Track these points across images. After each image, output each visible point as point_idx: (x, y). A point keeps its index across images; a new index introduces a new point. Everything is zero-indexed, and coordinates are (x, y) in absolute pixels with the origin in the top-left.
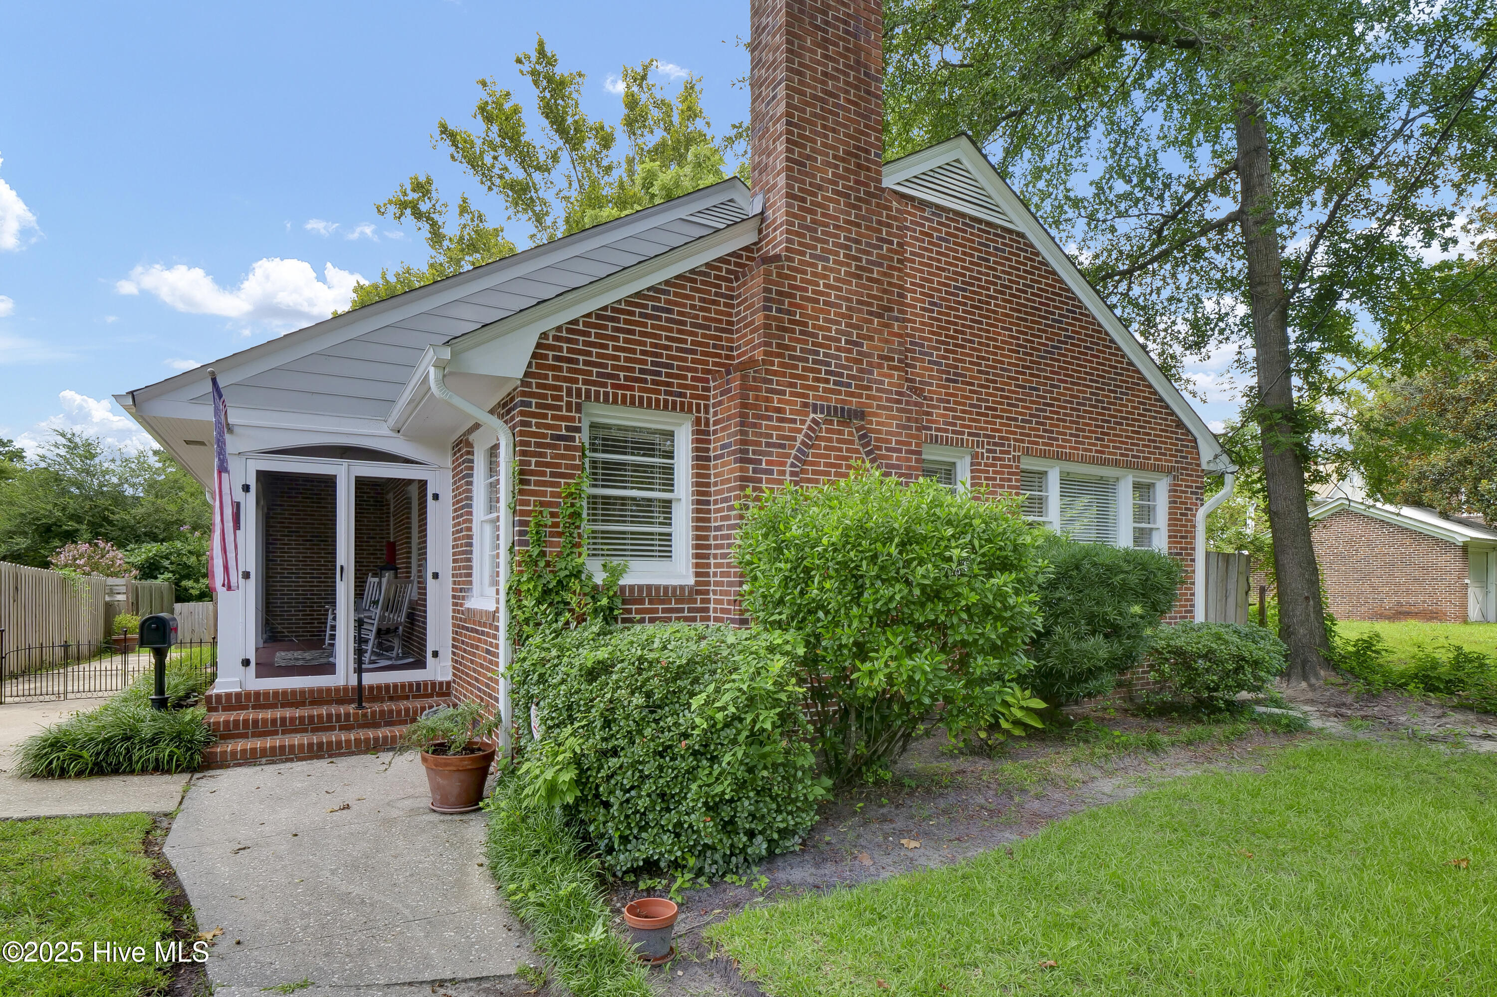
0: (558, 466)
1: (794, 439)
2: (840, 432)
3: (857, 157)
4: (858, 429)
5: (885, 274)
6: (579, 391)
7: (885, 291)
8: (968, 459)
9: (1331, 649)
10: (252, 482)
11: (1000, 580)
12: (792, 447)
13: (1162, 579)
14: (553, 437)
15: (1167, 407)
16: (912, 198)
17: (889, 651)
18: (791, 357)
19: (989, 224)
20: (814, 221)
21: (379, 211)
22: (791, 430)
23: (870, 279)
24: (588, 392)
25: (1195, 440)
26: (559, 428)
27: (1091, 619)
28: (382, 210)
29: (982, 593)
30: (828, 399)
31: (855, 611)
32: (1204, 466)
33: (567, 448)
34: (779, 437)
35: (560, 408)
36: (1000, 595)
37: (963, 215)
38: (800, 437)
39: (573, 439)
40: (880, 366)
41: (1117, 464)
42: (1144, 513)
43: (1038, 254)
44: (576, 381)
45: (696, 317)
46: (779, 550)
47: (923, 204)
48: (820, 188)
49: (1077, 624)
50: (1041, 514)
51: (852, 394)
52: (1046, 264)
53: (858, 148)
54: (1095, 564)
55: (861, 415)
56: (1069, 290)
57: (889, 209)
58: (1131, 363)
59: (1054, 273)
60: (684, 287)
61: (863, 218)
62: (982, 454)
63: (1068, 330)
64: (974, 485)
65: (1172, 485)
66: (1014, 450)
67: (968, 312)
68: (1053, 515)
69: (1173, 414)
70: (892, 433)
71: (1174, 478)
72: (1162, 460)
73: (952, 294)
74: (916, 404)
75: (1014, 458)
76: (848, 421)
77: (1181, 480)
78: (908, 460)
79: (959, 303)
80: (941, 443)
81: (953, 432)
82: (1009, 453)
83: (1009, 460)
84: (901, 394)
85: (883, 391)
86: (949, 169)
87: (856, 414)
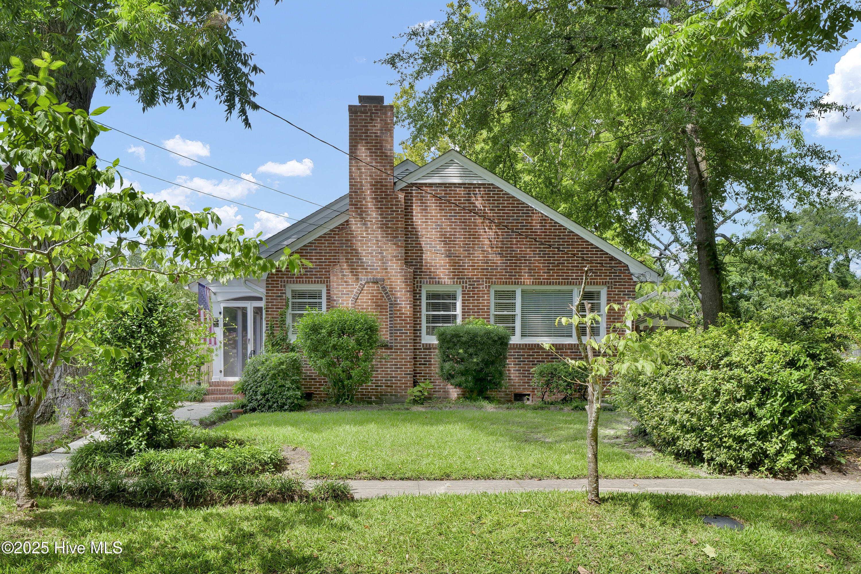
0: (278, 305)
1: (353, 291)
2: (373, 287)
3: (381, 182)
4: (381, 285)
5: (394, 224)
6: (284, 281)
7: (394, 231)
8: (461, 289)
10: (222, 311)
12: (352, 294)
14: (276, 296)
18: (352, 263)
20: (361, 211)
22: (352, 288)
23: (387, 228)
24: (287, 281)
25: (627, 266)
26: (278, 293)
30: (367, 275)
32: (635, 279)
33: (281, 299)
34: (347, 291)
35: (278, 287)
38: (356, 290)
39: (282, 296)
40: (392, 260)
44: (283, 278)
45: (326, 250)
48: (364, 198)
53: (381, 179)
55: (383, 280)
57: (396, 198)
58: (571, 232)
60: (321, 240)
61: (384, 205)
62: (466, 287)
63: (523, 223)
64: (463, 300)
65: (608, 291)
66: (486, 283)
67: (458, 225)
68: (518, 311)
69: (607, 254)
70: (398, 285)
71: (608, 288)
72: (597, 279)
73: (448, 219)
74: (409, 272)
75: (486, 286)
76: (376, 283)
77: (615, 288)
78: (405, 295)
79: (453, 222)
80: (441, 284)
81: (448, 278)
82: (483, 284)
83: (483, 288)
84: (402, 269)
85: (393, 269)
86: (447, 165)
87: (380, 279)
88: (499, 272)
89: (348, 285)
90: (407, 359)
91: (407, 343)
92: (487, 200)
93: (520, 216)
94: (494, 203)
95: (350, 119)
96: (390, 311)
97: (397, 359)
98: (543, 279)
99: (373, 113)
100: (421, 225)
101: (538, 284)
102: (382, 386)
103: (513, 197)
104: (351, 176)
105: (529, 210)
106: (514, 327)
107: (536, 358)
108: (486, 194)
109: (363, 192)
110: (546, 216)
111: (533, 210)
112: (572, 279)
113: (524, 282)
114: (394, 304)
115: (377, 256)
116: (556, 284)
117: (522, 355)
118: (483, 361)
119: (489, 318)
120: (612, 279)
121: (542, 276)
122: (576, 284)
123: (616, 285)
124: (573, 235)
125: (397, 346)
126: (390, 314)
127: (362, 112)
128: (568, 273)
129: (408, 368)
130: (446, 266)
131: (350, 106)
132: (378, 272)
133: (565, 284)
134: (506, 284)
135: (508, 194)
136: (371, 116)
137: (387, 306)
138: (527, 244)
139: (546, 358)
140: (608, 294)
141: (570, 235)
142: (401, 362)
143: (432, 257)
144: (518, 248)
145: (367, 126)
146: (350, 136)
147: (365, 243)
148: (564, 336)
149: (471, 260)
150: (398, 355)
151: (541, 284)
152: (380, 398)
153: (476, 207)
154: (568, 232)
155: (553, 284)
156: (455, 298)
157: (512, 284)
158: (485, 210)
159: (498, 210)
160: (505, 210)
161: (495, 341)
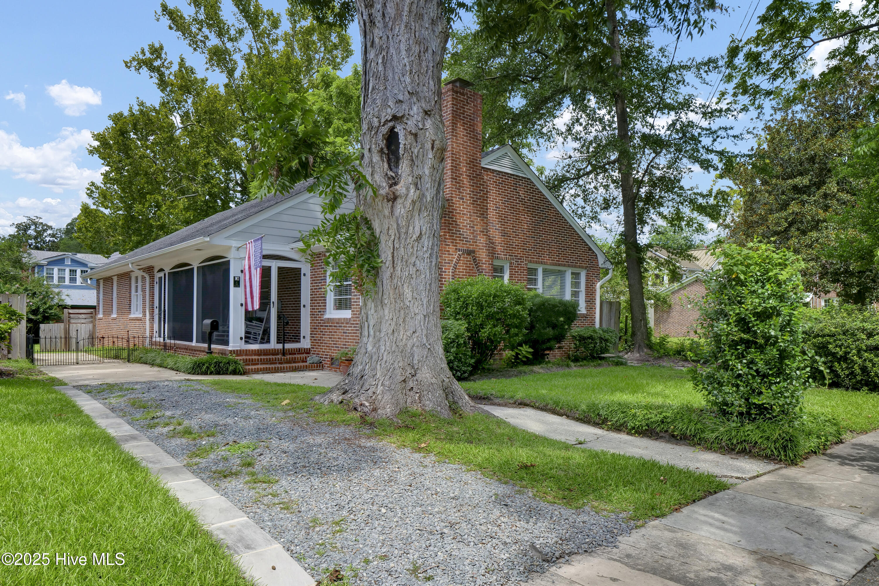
1: (453, 261)
2: (467, 258)
3: (473, 162)
4: (473, 257)
5: (482, 202)
7: (482, 208)
8: (508, 264)
9: (650, 341)
11: (518, 307)
12: (452, 263)
13: (571, 309)
15: (585, 242)
16: (490, 169)
17: (489, 326)
18: (452, 233)
19: (517, 176)
20: (459, 186)
21: (126, 66)
22: (452, 258)
23: (477, 204)
25: (596, 255)
27: (548, 322)
28: (129, 65)
29: (514, 311)
30: (463, 247)
31: (481, 315)
32: (600, 266)
34: (449, 260)
36: (518, 311)
37: (508, 174)
38: (455, 260)
40: (480, 235)
41: (564, 265)
42: (576, 284)
43: (535, 186)
46: (458, 299)
47: (494, 171)
48: (462, 174)
49: (543, 324)
50: (535, 285)
51: (471, 245)
52: (538, 189)
53: (473, 159)
54: (549, 304)
55: (474, 252)
56: (546, 198)
57: (483, 179)
58: (570, 226)
59: (541, 192)
61: (475, 183)
62: (514, 263)
63: (546, 214)
64: (510, 274)
65: (587, 273)
68: (540, 285)
69: (587, 245)
70: (483, 258)
74: (491, 247)
76: (470, 254)
77: (590, 271)
78: (489, 267)
80: (499, 259)
81: (503, 255)
82: (524, 262)
83: (523, 265)
84: (487, 244)
85: (481, 243)
86: (503, 157)
87: (472, 251)
88: (533, 253)
89: (449, 254)
92: (526, 192)
93: (545, 209)
94: (530, 195)
99: (469, 97)
101: (553, 265)
108: (526, 186)
109: (461, 168)
115: (470, 230)
120: (589, 264)
121: (555, 258)
127: (461, 94)
130: (502, 243)
136: (467, 99)
140: (587, 276)
145: (464, 108)
147: (462, 216)
149: (517, 240)
153: (520, 196)
156: (502, 272)
158: (525, 199)
159: (532, 201)
160: (536, 202)
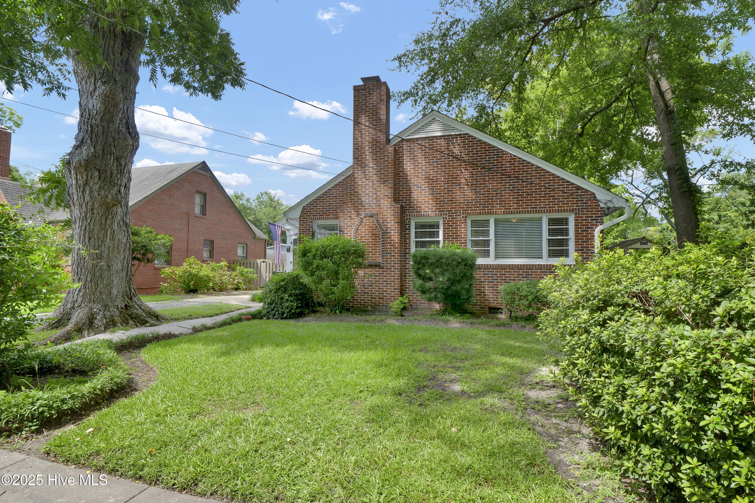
1: (355, 224)
2: (369, 220)
3: (376, 140)
4: (376, 218)
5: (386, 171)
6: (311, 218)
7: (386, 176)
8: (442, 220)
12: (354, 226)
14: (306, 230)
16: (413, 139)
22: (354, 221)
23: (380, 174)
24: (313, 218)
25: (593, 194)
26: (307, 227)
30: (365, 211)
32: (602, 206)
33: (309, 232)
34: (350, 224)
35: (307, 223)
37: (436, 137)
39: (310, 229)
40: (384, 198)
44: (311, 216)
47: (418, 139)
48: (364, 153)
50: (488, 236)
53: (376, 137)
55: (377, 214)
57: (388, 151)
61: (378, 157)
62: (446, 218)
63: (494, 163)
64: (444, 229)
65: (575, 217)
66: (463, 214)
67: (439, 169)
68: (492, 236)
69: (573, 184)
70: (388, 218)
71: (576, 214)
72: (564, 207)
73: (431, 165)
74: (397, 207)
75: (463, 217)
76: (372, 216)
77: (582, 214)
78: (394, 225)
79: (435, 167)
80: (426, 216)
81: (431, 212)
82: (460, 215)
83: (460, 218)
84: (392, 205)
85: (385, 206)
86: (430, 123)
87: (375, 214)
88: (474, 205)
89: (351, 219)
90: (395, 276)
91: (395, 264)
92: (463, 147)
93: (492, 158)
94: (469, 149)
95: (354, 96)
96: (382, 238)
97: (387, 276)
98: (513, 209)
99: (371, 89)
100: (410, 171)
101: (509, 214)
102: (376, 298)
103: (486, 143)
104: (354, 137)
105: (500, 152)
106: (489, 250)
107: (508, 277)
108: (462, 142)
109: (363, 148)
110: (514, 156)
111: (503, 152)
112: (540, 208)
113: (496, 212)
114: (385, 233)
115: (373, 196)
116: (525, 213)
117: (495, 274)
118: (449, 280)
119: (466, 243)
120: (579, 206)
121: (512, 206)
122: (544, 212)
123: (583, 211)
124: (540, 170)
125: (387, 266)
126: (382, 241)
127: (362, 90)
128: (537, 202)
129: (396, 284)
130: (429, 202)
131: (354, 86)
132: (374, 209)
133: (533, 213)
134: (480, 214)
135: (481, 141)
136: (369, 92)
137: (380, 234)
138: (498, 181)
139: (517, 277)
140: (575, 220)
141: (537, 170)
142: (391, 279)
143: (418, 195)
144: (490, 184)
145: (366, 99)
146: (354, 108)
147: (364, 187)
148: (535, 258)
149: (450, 196)
150: (388, 274)
151: (512, 213)
152: (374, 308)
153: (454, 153)
154: (535, 168)
155: (522, 213)
156: (438, 227)
157: (485, 214)
158: (461, 155)
159: (472, 154)
160: (478, 154)
161: (459, 263)
